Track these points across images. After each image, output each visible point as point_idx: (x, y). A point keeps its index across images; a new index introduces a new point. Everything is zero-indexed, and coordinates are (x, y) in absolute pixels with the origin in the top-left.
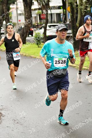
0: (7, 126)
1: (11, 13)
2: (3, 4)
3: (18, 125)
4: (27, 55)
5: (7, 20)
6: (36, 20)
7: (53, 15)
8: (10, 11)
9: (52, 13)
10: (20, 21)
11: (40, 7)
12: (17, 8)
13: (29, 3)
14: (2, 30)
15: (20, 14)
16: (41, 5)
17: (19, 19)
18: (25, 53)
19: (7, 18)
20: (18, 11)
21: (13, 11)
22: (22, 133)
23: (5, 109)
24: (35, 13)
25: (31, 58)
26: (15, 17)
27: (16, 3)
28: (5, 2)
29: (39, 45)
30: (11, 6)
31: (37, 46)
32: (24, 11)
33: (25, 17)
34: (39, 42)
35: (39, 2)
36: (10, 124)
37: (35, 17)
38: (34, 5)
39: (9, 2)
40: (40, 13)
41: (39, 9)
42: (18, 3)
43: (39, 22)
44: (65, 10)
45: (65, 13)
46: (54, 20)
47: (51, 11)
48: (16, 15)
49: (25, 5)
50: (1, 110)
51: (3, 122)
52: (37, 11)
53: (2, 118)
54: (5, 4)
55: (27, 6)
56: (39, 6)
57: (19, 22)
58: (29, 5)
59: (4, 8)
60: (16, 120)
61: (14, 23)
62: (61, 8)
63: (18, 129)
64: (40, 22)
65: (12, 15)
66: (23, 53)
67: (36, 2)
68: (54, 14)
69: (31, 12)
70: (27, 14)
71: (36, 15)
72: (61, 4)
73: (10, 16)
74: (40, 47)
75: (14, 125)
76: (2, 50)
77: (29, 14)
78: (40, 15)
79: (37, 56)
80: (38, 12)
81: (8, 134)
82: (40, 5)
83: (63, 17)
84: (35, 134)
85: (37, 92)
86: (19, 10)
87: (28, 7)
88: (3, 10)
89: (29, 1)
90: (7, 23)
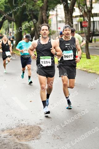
0: (46, 141)
1: (50, 21)
2: (42, 11)
3: (58, 141)
6: (77, 28)
7: (95, 23)
9: (94, 20)
11: (82, 14)
12: (57, 15)
13: (71, 9)
15: (60, 22)
16: (83, 12)
17: (58, 27)
21: (52, 18)
24: (76, 21)
26: (55, 24)
27: (55, 9)
28: (44, 8)
30: (51, 13)
32: (65, 18)
35: (81, 8)
37: (76, 25)
38: (75, 11)
39: (49, 8)
40: (82, 21)
41: (81, 16)
46: (96, 28)
49: (66, 12)
50: (40, 124)
51: (42, 137)
52: (78, 19)
53: (41, 132)
55: (68, 13)
56: (80, 13)
58: (70, 11)
59: (44, 14)
60: (56, 135)
61: (53, 31)
63: (58, 145)
64: (81, 30)
65: (51, 22)
67: (78, 8)
68: (96, 21)
69: (72, 20)
70: (67, 22)
71: (77, 23)
73: (49, 23)
75: (55, 141)
77: (70, 21)
78: (81, 23)
80: (79, 19)
82: (82, 11)
85: (79, 106)
86: (59, 17)
88: (42, 17)
89: (70, 7)
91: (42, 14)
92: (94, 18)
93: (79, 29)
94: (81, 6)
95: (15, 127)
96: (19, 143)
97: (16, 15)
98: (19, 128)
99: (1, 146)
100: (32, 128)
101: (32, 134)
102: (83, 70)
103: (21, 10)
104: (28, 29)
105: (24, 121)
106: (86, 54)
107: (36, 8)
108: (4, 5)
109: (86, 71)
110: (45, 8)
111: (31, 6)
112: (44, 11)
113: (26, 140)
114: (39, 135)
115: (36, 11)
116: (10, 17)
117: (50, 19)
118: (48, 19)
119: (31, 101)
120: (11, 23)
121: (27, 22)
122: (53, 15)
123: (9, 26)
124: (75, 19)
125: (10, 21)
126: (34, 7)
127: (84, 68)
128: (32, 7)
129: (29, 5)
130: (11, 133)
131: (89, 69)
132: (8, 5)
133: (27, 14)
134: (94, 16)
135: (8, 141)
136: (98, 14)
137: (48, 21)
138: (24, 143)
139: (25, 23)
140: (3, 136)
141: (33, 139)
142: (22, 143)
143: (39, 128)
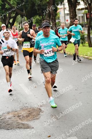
0: (45, 121)
1: (59, 14)
2: (49, 5)
4: (71, 53)
5: (53, 20)
6: (83, 20)
10: (67, 21)
11: (86, 7)
12: (64, 9)
13: (74, 3)
16: (87, 5)
18: (69, 52)
19: (53, 18)
20: (65, 11)
21: (61, 12)
22: (58, 127)
23: (44, 105)
24: (82, 13)
26: (63, 17)
27: (63, 3)
29: (84, 44)
30: (59, 7)
31: (82, 45)
32: (69, 11)
33: (70, 17)
34: (84, 41)
35: (85, 1)
36: (47, 119)
37: (82, 17)
38: (80, 4)
42: (65, 3)
43: (86, 21)
48: (64, 15)
49: (70, 6)
51: (42, 118)
52: (83, 11)
53: (41, 113)
55: (71, 6)
57: (66, 22)
58: (74, 5)
60: (53, 115)
63: (54, 123)
65: (59, 15)
66: (68, 52)
67: (82, 1)
69: (76, 12)
70: (71, 14)
71: (83, 15)
73: (58, 16)
74: (85, 46)
77: (74, 14)
78: (86, 14)
79: (80, 55)
80: (85, 11)
81: (45, 128)
82: (86, 4)
85: (76, 89)
87: (73, 7)
90: (54, 23)
93: (85, 20)
95: (19, 109)
96: (21, 123)
97: (27, 10)
98: (23, 111)
99: (6, 126)
100: (34, 109)
102: (85, 58)
103: (31, 6)
104: (40, 22)
105: (28, 104)
106: (88, 43)
107: (44, 3)
108: (16, 1)
109: (87, 58)
110: (52, 2)
111: (39, 1)
113: (27, 120)
114: (39, 116)
115: (45, 6)
116: (21, 12)
117: (59, 12)
118: (56, 13)
119: (35, 87)
120: (23, 17)
121: (38, 16)
122: (61, 8)
123: (22, 20)
124: (81, 11)
125: (22, 16)
126: (42, 2)
128: (40, 3)
129: (37, 1)
130: (15, 114)
131: (90, 57)
132: (20, 1)
133: (36, 8)
135: (12, 121)
137: (57, 14)
138: (25, 123)
139: (36, 17)
140: (8, 118)
141: (33, 119)
142: (23, 123)
143: (40, 109)
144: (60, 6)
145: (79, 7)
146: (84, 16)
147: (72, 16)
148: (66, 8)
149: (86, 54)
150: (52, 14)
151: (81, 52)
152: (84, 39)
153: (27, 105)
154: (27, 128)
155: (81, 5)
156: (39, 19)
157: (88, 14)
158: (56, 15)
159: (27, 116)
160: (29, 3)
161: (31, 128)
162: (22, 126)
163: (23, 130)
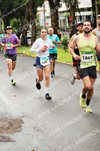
0: (27, 133)
1: (38, 16)
3: (38, 133)
6: (65, 24)
8: (37, 14)
9: (81, 15)
10: (47, 24)
11: (69, 9)
12: (44, 11)
14: (28, 34)
15: (48, 17)
16: (70, 7)
17: (46, 23)
20: (46, 14)
21: (40, 14)
22: (42, 140)
23: (26, 116)
24: (63, 16)
25: (57, 63)
26: (43, 20)
27: (43, 5)
29: (67, 49)
30: (38, 9)
31: (64, 51)
33: (51, 20)
34: (66, 46)
35: (67, 3)
36: (30, 131)
37: (64, 20)
39: (36, 4)
40: (69, 16)
41: (68, 11)
42: (45, 5)
44: (94, 12)
45: (95, 15)
47: (80, 13)
48: (43, 18)
49: (52, 7)
50: (22, 117)
51: (24, 130)
52: (65, 14)
53: (22, 125)
54: (31, 6)
56: (67, 9)
57: (46, 26)
59: (30, 10)
60: (36, 127)
61: (41, 26)
62: (91, 9)
63: (38, 136)
64: (68, 25)
65: (39, 18)
67: (64, 3)
68: (83, 16)
69: (58, 15)
70: (53, 17)
71: (64, 18)
72: (91, 6)
73: (37, 19)
74: (67, 52)
76: (27, 55)
77: (56, 17)
78: (68, 18)
79: (63, 62)
80: (67, 14)
82: (68, 6)
83: (93, 19)
84: (54, 142)
85: (61, 99)
86: (47, 12)
88: (29, 13)
89: (56, 3)
90: (33, 27)
91: (28, 10)
92: (81, 12)
94: (67, 1)
96: (1, 136)
97: (4, 12)
98: (2, 122)
100: (15, 121)
101: (14, 126)
102: (68, 64)
103: (8, 7)
104: (17, 26)
105: (8, 115)
110: (31, 4)
111: (17, 2)
112: (30, 7)
113: (8, 133)
114: (21, 128)
117: (38, 14)
119: (15, 96)
121: (15, 18)
122: (41, 11)
124: (62, 14)
127: (69, 62)
128: (18, 4)
129: (15, 2)
134: (81, 11)
136: (85, 9)
138: (6, 135)
139: (13, 20)
141: (15, 132)
142: (4, 135)
143: (21, 121)
144: (40, 8)
145: (60, 10)
146: (66, 20)
147: (53, 19)
148: (46, 11)
149: (69, 61)
150: (32, 16)
151: (64, 59)
152: (67, 44)
153: (6, 116)
154: (8, 141)
155: (62, 7)
156: (17, 22)
157: (71, 18)
158: (36, 17)
159: (8, 128)
160: (6, 4)
161: (13, 141)
162: (2, 139)
163: (3, 143)
